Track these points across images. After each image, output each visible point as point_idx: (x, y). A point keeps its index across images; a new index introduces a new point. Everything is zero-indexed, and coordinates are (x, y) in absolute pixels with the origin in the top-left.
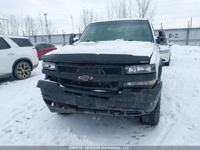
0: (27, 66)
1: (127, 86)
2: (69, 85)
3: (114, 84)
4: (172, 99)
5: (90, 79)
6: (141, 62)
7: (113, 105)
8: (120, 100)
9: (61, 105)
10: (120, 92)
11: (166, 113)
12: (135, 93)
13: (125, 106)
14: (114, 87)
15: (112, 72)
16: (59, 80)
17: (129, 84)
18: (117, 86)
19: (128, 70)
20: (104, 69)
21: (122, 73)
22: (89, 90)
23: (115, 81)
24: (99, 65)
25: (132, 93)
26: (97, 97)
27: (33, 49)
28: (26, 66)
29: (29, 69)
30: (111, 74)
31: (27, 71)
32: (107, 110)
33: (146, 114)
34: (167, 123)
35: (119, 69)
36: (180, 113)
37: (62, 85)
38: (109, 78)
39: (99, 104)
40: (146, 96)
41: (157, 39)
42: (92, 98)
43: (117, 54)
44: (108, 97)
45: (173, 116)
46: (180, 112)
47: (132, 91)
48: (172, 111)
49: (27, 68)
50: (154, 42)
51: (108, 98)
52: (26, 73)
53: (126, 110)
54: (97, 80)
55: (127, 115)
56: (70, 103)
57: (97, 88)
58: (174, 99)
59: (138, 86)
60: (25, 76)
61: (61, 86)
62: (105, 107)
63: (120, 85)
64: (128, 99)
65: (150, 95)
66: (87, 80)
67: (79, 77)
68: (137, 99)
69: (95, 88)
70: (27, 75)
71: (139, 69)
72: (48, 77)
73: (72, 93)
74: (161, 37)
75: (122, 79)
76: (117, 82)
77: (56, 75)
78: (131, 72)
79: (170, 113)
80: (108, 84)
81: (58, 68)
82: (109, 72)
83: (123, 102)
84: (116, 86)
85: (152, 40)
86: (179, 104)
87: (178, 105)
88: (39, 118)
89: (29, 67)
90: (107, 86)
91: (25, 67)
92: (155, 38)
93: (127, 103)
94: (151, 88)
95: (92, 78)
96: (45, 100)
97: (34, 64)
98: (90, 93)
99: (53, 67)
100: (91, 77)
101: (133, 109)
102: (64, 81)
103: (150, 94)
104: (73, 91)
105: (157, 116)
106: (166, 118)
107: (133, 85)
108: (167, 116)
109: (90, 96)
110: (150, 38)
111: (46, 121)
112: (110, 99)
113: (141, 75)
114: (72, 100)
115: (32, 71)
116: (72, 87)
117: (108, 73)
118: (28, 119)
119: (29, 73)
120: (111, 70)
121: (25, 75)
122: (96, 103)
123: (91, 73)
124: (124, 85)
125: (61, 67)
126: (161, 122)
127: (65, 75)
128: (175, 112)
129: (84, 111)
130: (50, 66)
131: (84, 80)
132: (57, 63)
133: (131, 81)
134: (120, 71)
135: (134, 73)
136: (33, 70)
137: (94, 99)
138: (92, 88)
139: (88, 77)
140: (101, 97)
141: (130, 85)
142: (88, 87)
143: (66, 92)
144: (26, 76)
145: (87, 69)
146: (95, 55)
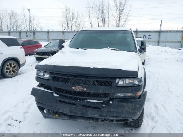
0: (15, 65)
1: (117, 96)
2: (62, 94)
3: (106, 95)
4: (150, 100)
5: (83, 90)
6: (130, 76)
7: (105, 114)
8: (111, 110)
9: (55, 113)
10: (111, 102)
11: (146, 115)
12: (124, 104)
13: (115, 115)
14: (106, 97)
15: (104, 84)
16: (53, 88)
17: (119, 95)
18: (108, 97)
19: (118, 82)
20: (96, 81)
21: (113, 85)
22: (82, 100)
23: (107, 92)
24: (92, 78)
25: (122, 103)
26: (90, 107)
27: (21, 48)
28: (13, 64)
29: (17, 68)
30: (103, 85)
31: (14, 69)
32: (99, 118)
33: (132, 120)
34: (148, 125)
35: (110, 81)
36: (159, 114)
37: (56, 93)
38: (101, 90)
39: (91, 113)
40: (134, 106)
41: (139, 48)
42: (85, 108)
45: (153, 118)
46: (158, 113)
48: (152, 113)
49: (14, 67)
50: (137, 52)
51: (100, 108)
52: (13, 71)
53: (116, 118)
54: (90, 91)
55: (116, 122)
56: (64, 111)
57: (90, 98)
59: (127, 97)
60: (12, 74)
61: (55, 95)
62: (96, 116)
63: (111, 96)
64: (118, 110)
65: (138, 106)
66: (81, 91)
67: (73, 88)
68: (126, 109)
69: (87, 98)
70: (15, 73)
71: (128, 81)
73: (66, 103)
74: (143, 47)
75: (113, 91)
76: (108, 93)
77: (50, 84)
78: (121, 84)
79: (150, 115)
80: (100, 95)
81: (53, 78)
82: (102, 84)
83: (114, 112)
84: (107, 96)
85: (135, 50)
87: (156, 107)
88: (31, 121)
89: (17, 66)
90: (99, 96)
91: (13, 66)
92: (138, 47)
93: (117, 113)
94: (138, 98)
95: (85, 89)
96: (39, 107)
97: (21, 63)
98: (84, 104)
99: (47, 76)
100: (84, 88)
101: (123, 117)
102: (57, 91)
103: (138, 104)
104: (67, 100)
105: (141, 121)
106: (147, 120)
107: (122, 95)
108: (148, 118)
109: (83, 106)
110: (133, 48)
111: (38, 124)
112: (102, 109)
113: (130, 88)
114: (66, 109)
115: (19, 69)
116: (66, 95)
117: (100, 85)
118: (20, 122)
119: (16, 71)
120: (103, 83)
121: (13, 73)
122: (89, 113)
123: (84, 84)
124: (115, 97)
125: (56, 77)
126: (144, 125)
127: (59, 85)
128: (154, 114)
129: (77, 119)
130: (44, 75)
131: (78, 90)
133: (121, 93)
134: (112, 83)
135: (123, 86)
136: (21, 68)
137: (87, 108)
138: (85, 97)
139: (82, 88)
140: (93, 107)
142: (81, 96)
143: (60, 101)
144: (14, 74)
145: (80, 80)
146: (89, 68)
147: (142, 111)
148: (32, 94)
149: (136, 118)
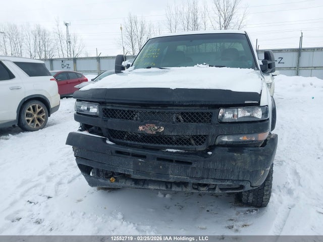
0: (41, 108)
1: (222, 142)
2: (121, 141)
3: (200, 140)
4: (284, 163)
5: (158, 130)
6: (246, 102)
7: (199, 175)
8: (211, 166)
9: (108, 175)
10: (210, 153)
11: (278, 186)
12: (235, 154)
13: (218, 176)
14: (200, 144)
15: (197, 119)
16: (104, 131)
17: (225, 139)
18: (205, 143)
19: (223, 116)
20: (182, 114)
21: (214, 120)
22: (157, 149)
23: (202, 134)
24: (174, 107)
25: (231, 154)
26: (171, 161)
27: (51, 80)
28: (39, 108)
29: (44, 114)
30: (195, 121)
31: (41, 116)
32: (188, 183)
33: (251, 188)
34: (281, 203)
35: (208, 113)
36: (302, 186)
37: (110, 140)
38: (192, 129)
39: (174, 174)
40: (254, 159)
41: (262, 64)
42: (163, 163)
43: (205, 88)
44: (190, 161)
45: (290, 192)
46: (300, 184)
47: (230, 151)
48: (289, 183)
49: (41, 112)
50: (258, 69)
51: (190, 163)
52: (39, 120)
53: (219, 183)
54: (171, 132)
55: (220, 192)
56: (125, 172)
57: (171, 146)
58: (288, 164)
59: (240, 142)
60: (37, 125)
61: (108, 142)
62: (184, 178)
63: (210, 141)
64: (224, 165)
65: (261, 158)
66: (154, 133)
67: (141, 128)
68: (239, 164)
69: (166, 146)
70: (42, 123)
71: (241, 113)
72: (85, 127)
73: (128, 154)
74: (269, 62)
75: (213, 131)
76: (205, 136)
77: (99, 123)
78: (229, 119)
79: (284, 186)
80: (189, 139)
81: (104, 112)
82: (192, 119)
83: (216, 170)
84: (203, 143)
85: (254, 66)
86: (298, 171)
87: (296, 173)
88: (67, 196)
89: (45, 110)
90: (187, 142)
91: (38, 110)
92: (259, 63)
93: (223, 171)
94: (260, 145)
95: (162, 129)
96: (80, 166)
97: (52, 105)
98: (159, 154)
99: (94, 110)
100: (160, 128)
101: (233, 181)
102: (112, 134)
103: (262, 155)
104: (129, 150)
105: (268, 193)
106: (279, 195)
107: (231, 140)
108: (280, 191)
109: (159, 159)
110: (251, 63)
111: (79, 201)
112: (194, 165)
113: (246, 124)
114: (127, 166)
115: (49, 116)
116: (127, 143)
117: (190, 121)
118: (49, 197)
119: (44, 120)
120: (195, 116)
121: (38, 123)
122: (170, 172)
123: (160, 121)
124: (217, 142)
125: (109, 109)
126: (273, 202)
127: (115, 124)
128: (292, 185)
129: (148, 185)
130: (88, 109)
131: (149, 132)
132: (101, 104)
133: (228, 134)
134: (211, 116)
135: (233, 121)
136: (51, 115)
137: (167, 164)
138: (162, 145)
139: (156, 128)
140: (177, 162)
141: (227, 142)
142: (155, 143)
143: (118, 152)
144: (40, 125)
145: (154, 113)
146: (169, 89)
147: (269, 169)
148: (69, 142)
149: (259, 183)
